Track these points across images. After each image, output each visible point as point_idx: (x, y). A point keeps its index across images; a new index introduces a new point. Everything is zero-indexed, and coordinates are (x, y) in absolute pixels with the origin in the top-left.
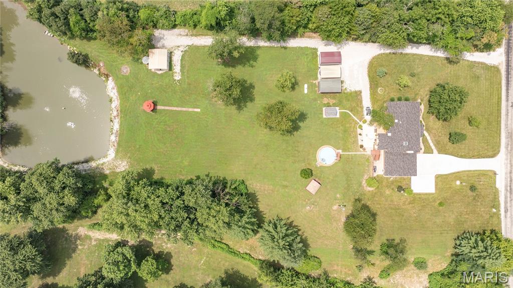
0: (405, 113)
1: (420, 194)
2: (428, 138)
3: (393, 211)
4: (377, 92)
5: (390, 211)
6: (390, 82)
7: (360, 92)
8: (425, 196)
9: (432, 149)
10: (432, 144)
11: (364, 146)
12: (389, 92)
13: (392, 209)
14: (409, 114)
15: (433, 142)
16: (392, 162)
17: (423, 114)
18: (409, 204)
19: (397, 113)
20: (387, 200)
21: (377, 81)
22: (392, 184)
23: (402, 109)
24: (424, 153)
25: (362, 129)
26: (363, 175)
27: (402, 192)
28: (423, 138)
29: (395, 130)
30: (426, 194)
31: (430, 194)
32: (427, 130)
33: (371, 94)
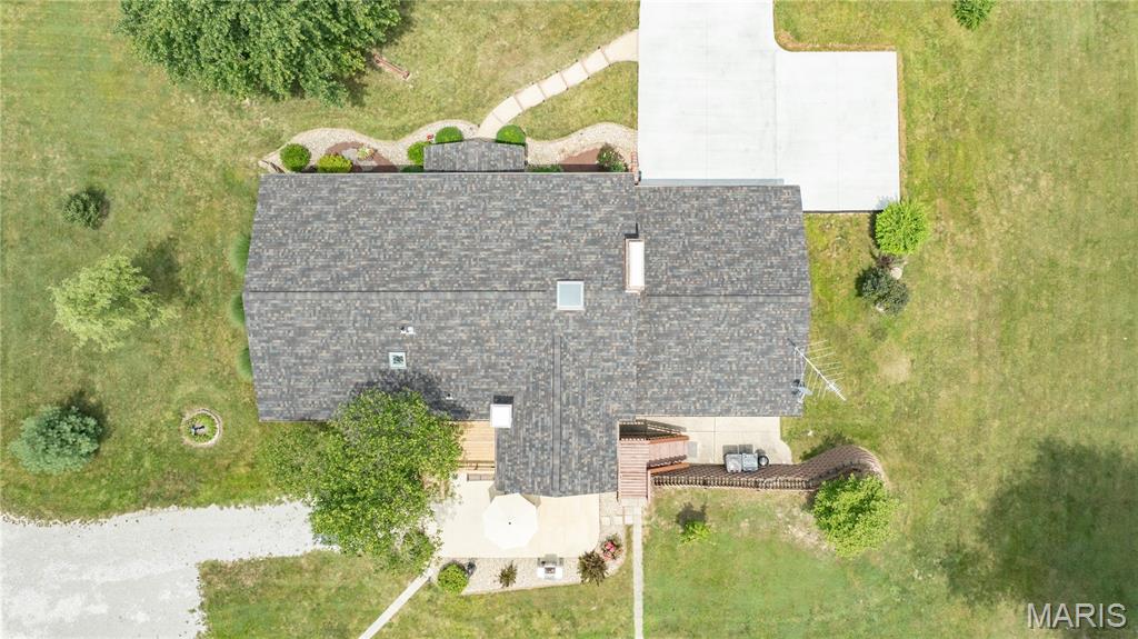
0: (334, 301)
1: (908, 154)
2: (531, 96)
3: (1024, 330)
4: (210, 457)
5: (1025, 354)
6: (146, 366)
7: (211, 571)
8: (917, 114)
9: (606, 73)
10: (576, 74)
11: (591, 544)
12: (213, 376)
13: (1008, 340)
14: (340, 268)
15: (558, 69)
16: (703, 372)
17: (371, 132)
18: (973, 221)
19: (338, 358)
20: (955, 375)
21: (138, 457)
22: (843, 336)
23: (309, 323)
24: (632, 124)
25: (471, 566)
26: (794, 548)
27: (897, 273)
28: (531, 133)
29: (469, 371)
30: (907, 108)
31: (907, 86)
32: (476, 107)
33: (228, 497)
